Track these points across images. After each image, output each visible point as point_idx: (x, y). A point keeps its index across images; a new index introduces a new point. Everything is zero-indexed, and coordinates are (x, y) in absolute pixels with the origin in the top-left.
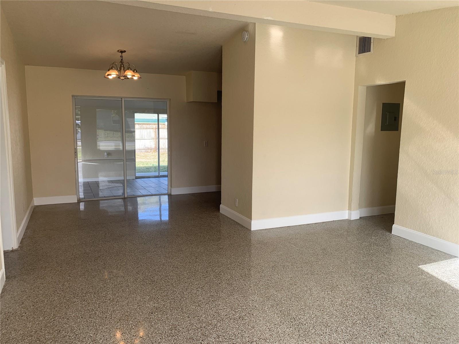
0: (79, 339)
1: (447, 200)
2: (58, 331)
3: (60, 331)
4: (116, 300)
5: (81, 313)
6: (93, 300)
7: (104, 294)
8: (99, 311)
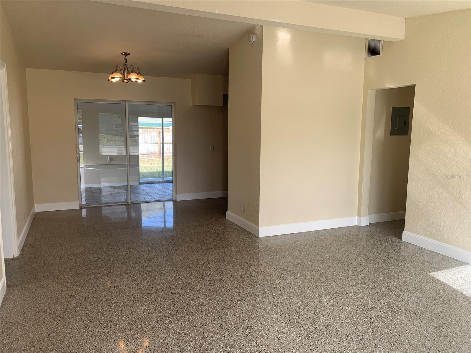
1: (458, 206)
2: (62, 341)
4: (121, 309)
5: (85, 323)
6: (97, 309)
7: (108, 303)
8: (103, 320)
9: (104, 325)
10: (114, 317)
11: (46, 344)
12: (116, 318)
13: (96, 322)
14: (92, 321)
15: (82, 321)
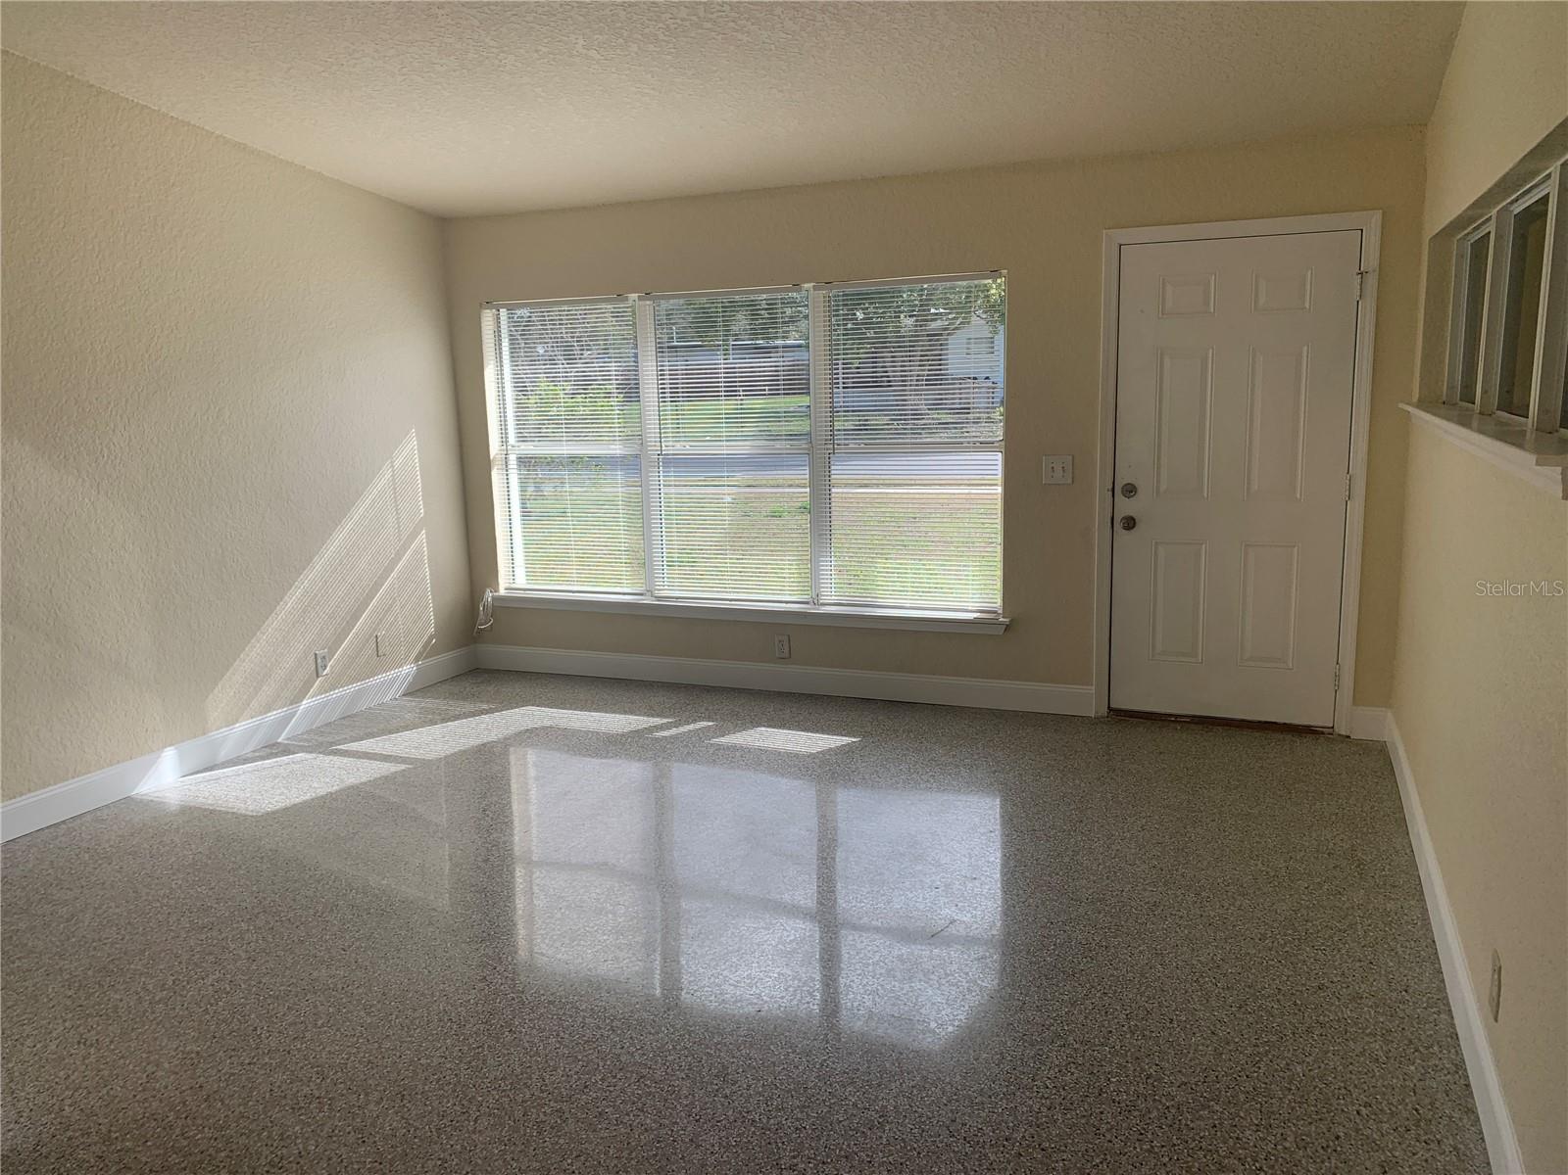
0: (1194, 970)
1: (60, 656)
2: (1243, 1010)
3: (1240, 1008)
4: (1044, 1035)
5: (1170, 1034)
6: (1120, 1066)
7: (1072, 1074)
8: (1116, 1021)
9: (1118, 1008)
10: (1082, 1017)
11: (1285, 1017)
12: (1075, 1012)
13: (1136, 1025)
14: (1147, 1033)
15: (1179, 1045)
